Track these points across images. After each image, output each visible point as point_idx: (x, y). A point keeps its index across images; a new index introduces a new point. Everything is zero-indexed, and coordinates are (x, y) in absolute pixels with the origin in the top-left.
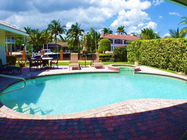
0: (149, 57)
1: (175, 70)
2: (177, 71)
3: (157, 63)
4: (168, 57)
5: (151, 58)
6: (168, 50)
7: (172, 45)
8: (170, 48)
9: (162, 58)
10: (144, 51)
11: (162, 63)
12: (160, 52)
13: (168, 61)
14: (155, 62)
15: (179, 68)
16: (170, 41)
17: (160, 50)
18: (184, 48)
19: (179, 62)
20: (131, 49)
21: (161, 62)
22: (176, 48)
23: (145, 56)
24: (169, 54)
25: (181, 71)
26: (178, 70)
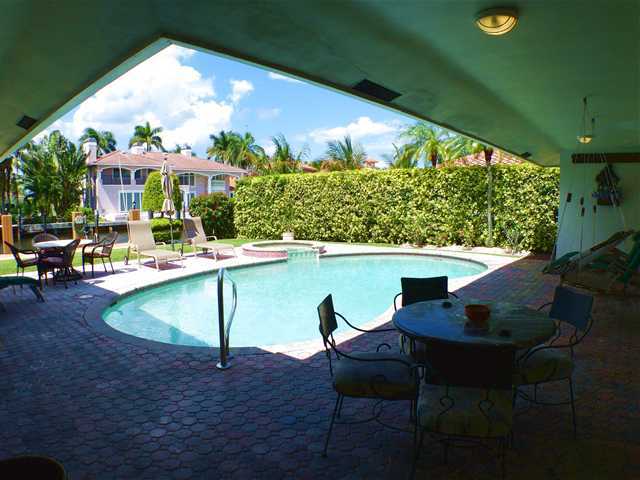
0: (315, 219)
1: (390, 242)
2: (396, 243)
3: (341, 230)
4: (369, 214)
5: (322, 219)
6: (369, 197)
7: (380, 186)
8: (375, 193)
9: (355, 218)
10: (299, 202)
11: (353, 229)
12: (348, 203)
13: (371, 223)
14: (333, 229)
15: (400, 235)
16: (373, 176)
17: (347, 198)
18: (409, 190)
19: (398, 223)
20: (250, 201)
21: (351, 226)
22: (389, 193)
23: (303, 216)
24: (373, 206)
25: (406, 241)
26: (396, 240)
